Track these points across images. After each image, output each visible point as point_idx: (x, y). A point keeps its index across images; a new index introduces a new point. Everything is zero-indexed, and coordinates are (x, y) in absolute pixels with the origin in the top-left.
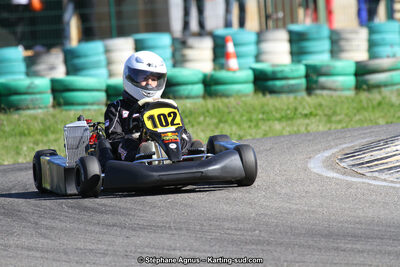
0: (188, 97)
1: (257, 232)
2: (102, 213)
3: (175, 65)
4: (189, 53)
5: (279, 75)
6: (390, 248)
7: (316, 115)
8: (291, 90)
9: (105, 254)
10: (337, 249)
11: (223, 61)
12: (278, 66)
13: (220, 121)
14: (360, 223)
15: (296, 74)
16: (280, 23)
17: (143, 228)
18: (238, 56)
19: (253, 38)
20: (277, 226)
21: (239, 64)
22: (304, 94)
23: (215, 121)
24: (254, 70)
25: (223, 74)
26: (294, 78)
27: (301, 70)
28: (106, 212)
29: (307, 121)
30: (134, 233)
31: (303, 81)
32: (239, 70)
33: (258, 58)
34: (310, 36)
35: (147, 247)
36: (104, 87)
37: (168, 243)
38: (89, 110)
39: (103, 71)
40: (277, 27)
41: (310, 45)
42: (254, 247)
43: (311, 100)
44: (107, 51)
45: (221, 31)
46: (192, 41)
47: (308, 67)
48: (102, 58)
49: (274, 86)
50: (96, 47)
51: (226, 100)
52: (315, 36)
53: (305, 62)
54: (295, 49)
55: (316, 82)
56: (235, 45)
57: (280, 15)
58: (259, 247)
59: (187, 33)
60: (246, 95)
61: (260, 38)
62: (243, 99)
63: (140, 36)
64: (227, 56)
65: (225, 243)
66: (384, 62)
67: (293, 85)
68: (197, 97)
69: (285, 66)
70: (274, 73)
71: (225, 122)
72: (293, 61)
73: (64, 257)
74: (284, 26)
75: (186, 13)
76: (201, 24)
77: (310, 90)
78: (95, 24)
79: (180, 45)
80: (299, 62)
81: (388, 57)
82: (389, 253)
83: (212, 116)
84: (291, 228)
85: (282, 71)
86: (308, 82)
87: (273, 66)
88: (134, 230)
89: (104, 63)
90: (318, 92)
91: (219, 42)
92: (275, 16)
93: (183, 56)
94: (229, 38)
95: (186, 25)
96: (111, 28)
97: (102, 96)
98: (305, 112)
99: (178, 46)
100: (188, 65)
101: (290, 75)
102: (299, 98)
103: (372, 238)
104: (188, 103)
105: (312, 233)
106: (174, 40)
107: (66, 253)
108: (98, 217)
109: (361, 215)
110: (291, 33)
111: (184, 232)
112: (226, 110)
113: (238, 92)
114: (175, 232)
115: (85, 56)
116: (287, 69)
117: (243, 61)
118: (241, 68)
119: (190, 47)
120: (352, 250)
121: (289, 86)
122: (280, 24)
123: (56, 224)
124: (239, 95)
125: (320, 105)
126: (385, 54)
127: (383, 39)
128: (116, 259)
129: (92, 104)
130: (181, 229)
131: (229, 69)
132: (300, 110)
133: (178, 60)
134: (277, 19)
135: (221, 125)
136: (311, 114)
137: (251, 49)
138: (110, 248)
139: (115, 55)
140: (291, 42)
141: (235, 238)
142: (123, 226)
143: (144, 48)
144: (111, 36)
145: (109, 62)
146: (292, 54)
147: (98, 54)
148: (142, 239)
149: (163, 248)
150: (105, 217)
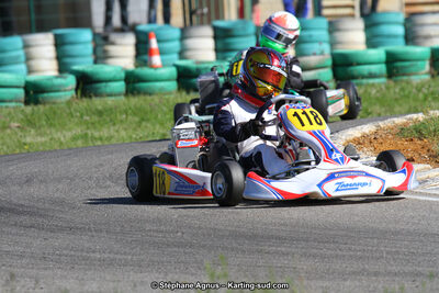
0: (110, 95)
1: (179, 234)
2: (19, 213)
3: (95, 62)
4: (112, 49)
6: (315, 251)
9: (22, 256)
10: (260, 252)
11: (146, 57)
12: (202, 63)
13: (143, 120)
14: (284, 225)
16: (205, 18)
17: (62, 229)
18: (161, 52)
19: (176, 33)
20: (200, 228)
21: (162, 61)
23: (137, 119)
24: (178, 67)
25: (145, 71)
28: (22, 213)
30: (52, 235)
32: (162, 67)
33: (182, 54)
34: (236, 33)
35: (65, 249)
36: (23, 84)
37: (87, 245)
38: (7, 107)
39: (22, 67)
40: (201, 23)
41: (236, 43)
42: (176, 249)
44: (26, 46)
45: (144, 27)
46: (114, 37)
48: (21, 53)
50: (14, 42)
51: (148, 98)
52: (241, 33)
54: (220, 46)
56: (159, 41)
57: (205, 10)
59: (109, 29)
60: (170, 93)
61: (184, 34)
62: (167, 97)
63: (59, 31)
64: (150, 52)
65: (147, 245)
66: (311, 60)
68: (119, 94)
69: (209, 63)
70: (198, 70)
71: (148, 120)
72: (217, 58)
74: (209, 22)
75: (109, 8)
76: (124, 19)
78: (14, 19)
79: (102, 42)
80: (224, 59)
81: (315, 54)
82: (314, 256)
83: (135, 114)
84: (215, 229)
85: (207, 69)
87: (198, 63)
88: (52, 231)
89: (23, 59)
91: (143, 38)
92: (199, 12)
93: (105, 52)
94: (152, 34)
95: (108, 19)
96: (30, 21)
97: (21, 93)
99: (100, 41)
100: (110, 61)
103: (297, 240)
104: (110, 101)
105: (236, 235)
106: (95, 35)
108: (15, 218)
109: (287, 216)
110: (215, 29)
111: (104, 234)
112: (149, 109)
113: (162, 89)
114: (94, 233)
117: (166, 57)
118: (164, 65)
119: (113, 44)
120: (277, 253)
122: (206, 20)
124: (163, 92)
126: (311, 51)
127: (311, 36)
128: (33, 262)
129: (11, 101)
130: (101, 231)
131: (152, 66)
133: (100, 56)
134: (202, 14)
135: (144, 124)
137: (176, 45)
138: (28, 250)
139: (34, 51)
140: (216, 38)
141: (156, 240)
142: (40, 228)
143: (64, 44)
144: (30, 31)
145: (28, 58)
146: (216, 50)
147: (17, 50)
148: (60, 241)
149: (82, 250)
150: (22, 218)
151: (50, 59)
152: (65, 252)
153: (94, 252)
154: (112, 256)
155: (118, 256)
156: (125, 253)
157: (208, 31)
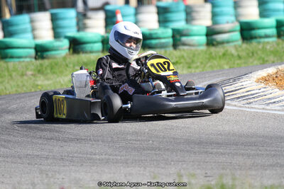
0: (91, 52)
1: (151, 142)
3: (78, 31)
4: (88, 22)
5: (154, 36)
6: (243, 151)
7: (180, 63)
8: (163, 46)
9: (47, 158)
10: (206, 152)
14: (221, 135)
15: (165, 35)
17: (72, 140)
19: (132, 11)
20: (164, 137)
22: (171, 49)
26: (164, 38)
27: (169, 32)
30: (66, 144)
31: (171, 40)
34: (172, 10)
36: (33, 46)
37: (90, 150)
38: (23, 61)
39: (29, 35)
40: (148, 4)
41: (172, 16)
42: (149, 152)
43: (177, 53)
44: (32, 21)
46: (90, 14)
47: (174, 30)
48: (28, 26)
49: (151, 43)
50: (24, 19)
52: (175, 9)
53: (171, 27)
54: (162, 18)
55: (180, 40)
56: (123, 16)
58: (153, 152)
61: (137, 11)
63: (55, 11)
65: (130, 150)
67: (164, 43)
68: (97, 52)
70: (151, 34)
72: (160, 26)
73: (19, 161)
77: (175, 46)
80: (166, 27)
81: (228, 22)
84: (174, 138)
85: (156, 33)
86: (174, 40)
87: (150, 30)
88: (65, 142)
89: (30, 30)
90: (181, 47)
91: (109, 14)
93: (84, 24)
98: (174, 61)
99: (81, 17)
101: (162, 36)
102: (168, 52)
105: (188, 142)
106: (78, 13)
107: (20, 158)
110: (158, 8)
111: (100, 143)
114: (94, 143)
115: (17, 25)
116: (159, 32)
119: (89, 18)
120: (217, 153)
121: (161, 43)
123: (11, 138)
125: (183, 57)
127: (222, 11)
129: (26, 57)
130: (98, 141)
133: (81, 27)
136: (177, 62)
137: (132, 18)
138: (51, 154)
139: (37, 25)
140: (158, 13)
141: (136, 146)
142: (58, 139)
143: (57, 19)
144: (34, 11)
145: (33, 29)
146: (159, 21)
147: (25, 24)
148: (71, 148)
149: (87, 153)
150: (45, 133)
152: (75, 155)
153: (95, 154)
154: (107, 157)
155: (111, 157)
156: (116, 155)
157: (153, 9)
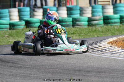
0: (35, 27)
1: (57, 69)
2: (9, 62)
3: (30, 17)
4: (35, 13)
5: (64, 21)
6: (99, 75)
7: (75, 34)
8: (68, 26)
9: (10, 75)
12: (63, 18)
14: (89, 67)
16: (64, 5)
17: (21, 67)
19: (56, 9)
20: (64, 68)
22: (72, 27)
26: (68, 22)
27: (71, 19)
29: (72, 35)
34: (73, 9)
36: (9, 24)
37: (29, 72)
39: (8, 18)
41: (74, 12)
42: (56, 74)
43: (73, 29)
44: (9, 12)
46: (36, 10)
48: (8, 14)
52: (75, 9)
53: (72, 17)
54: (69, 13)
55: (76, 23)
57: (64, 2)
58: (58, 74)
61: (58, 9)
65: (47, 73)
67: (68, 24)
69: (65, 18)
70: (62, 20)
72: (68, 17)
77: (73, 26)
79: (33, 11)
80: (70, 17)
82: (98, 77)
84: (68, 68)
85: (65, 20)
86: (73, 23)
87: (62, 18)
88: (19, 68)
89: (8, 16)
90: (76, 26)
91: (45, 10)
93: (34, 14)
94: (48, 9)
96: (10, 5)
97: (8, 26)
98: (72, 32)
99: (32, 11)
100: (35, 17)
101: (67, 21)
102: (70, 28)
103: (93, 72)
104: (35, 29)
105: (74, 70)
108: (7, 64)
109: (90, 65)
110: (67, 8)
114: (31, 69)
115: (2, 13)
116: (66, 19)
119: (36, 12)
120: (87, 75)
121: (67, 24)
125: (77, 30)
128: (13, 77)
129: (5, 29)
130: (34, 68)
132: (70, 32)
133: (32, 15)
136: (74, 33)
139: (12, 14)
140: (67, 10)
141: (51, 71)
142: (15, 67)
143: (21, 12)
144: (10, 7)
145: (10, 16)
146: (67, 14)
147: (6, 13)
148: (21, 71)
149: (28, 74)
150: (9, 64)
151: (17, 16)
152: (23, 74)
153: (31, 74)
154: (37, 76)
155: (39, 76)
156: (41, 75)
157: (65, 8)
